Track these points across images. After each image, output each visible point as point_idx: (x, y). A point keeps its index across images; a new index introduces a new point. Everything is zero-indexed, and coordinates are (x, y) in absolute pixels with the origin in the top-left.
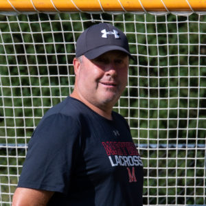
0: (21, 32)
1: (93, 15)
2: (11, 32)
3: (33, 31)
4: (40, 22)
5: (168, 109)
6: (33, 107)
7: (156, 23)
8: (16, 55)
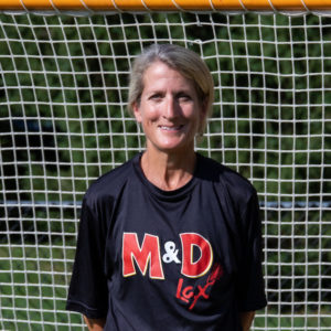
0: (96, 41)
1: (199, 16)
2: (81, 41)
3: (113, 39)
4: (122, 25)
5: (308, 151)
6: (112, 149)
7: (290, 27)
8: (88, 73)
